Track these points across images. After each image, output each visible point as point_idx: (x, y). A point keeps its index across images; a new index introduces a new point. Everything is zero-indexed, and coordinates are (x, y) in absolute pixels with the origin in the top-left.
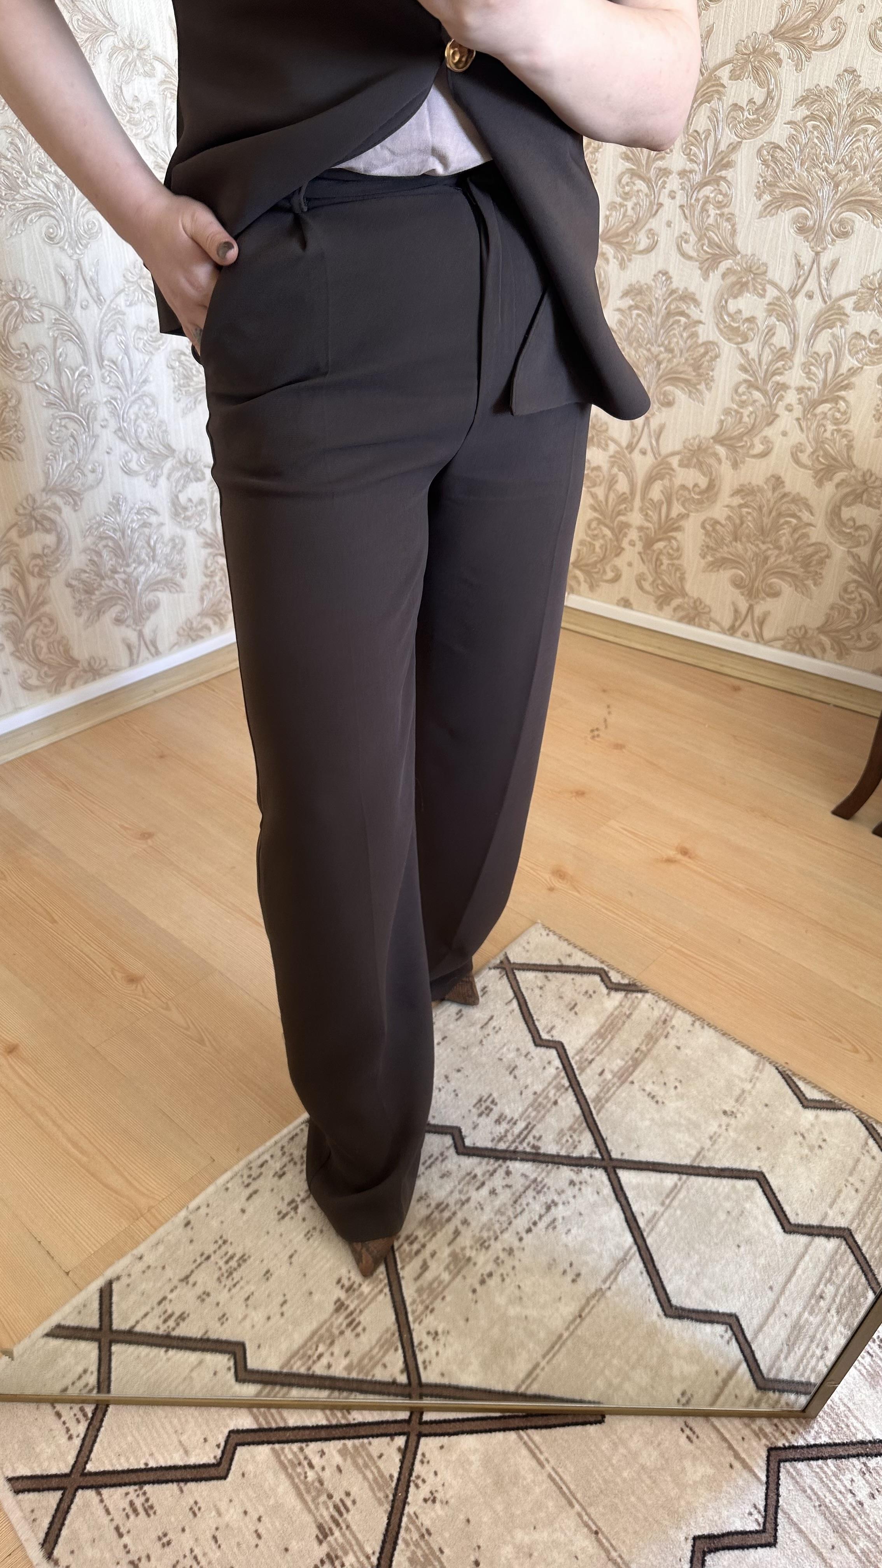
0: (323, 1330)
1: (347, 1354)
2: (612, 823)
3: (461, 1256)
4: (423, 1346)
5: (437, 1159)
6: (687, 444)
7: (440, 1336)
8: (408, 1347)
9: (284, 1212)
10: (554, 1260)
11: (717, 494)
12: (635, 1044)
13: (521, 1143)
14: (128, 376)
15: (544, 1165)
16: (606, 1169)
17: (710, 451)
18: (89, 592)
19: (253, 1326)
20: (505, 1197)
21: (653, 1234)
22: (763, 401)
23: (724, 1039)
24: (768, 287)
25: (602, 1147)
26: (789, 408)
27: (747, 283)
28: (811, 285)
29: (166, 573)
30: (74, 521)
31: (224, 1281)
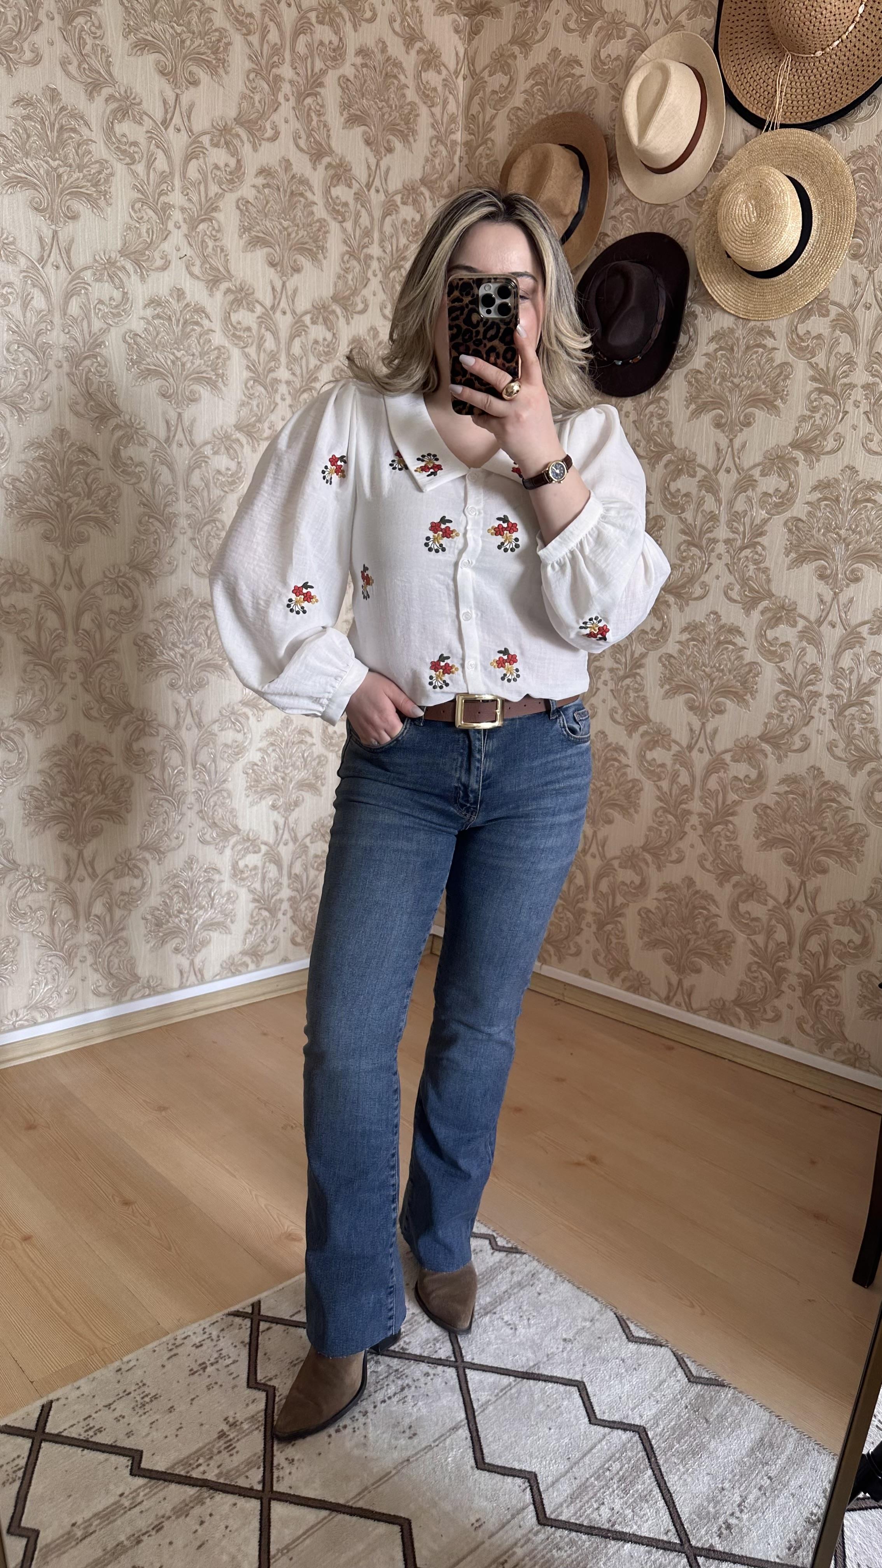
1: (220, 1466)
2: (539, 1133)
4: (281, 1466)
6: (624, 851)
7: (295, 1460)
10: (398, 1423)
11: (647, 890)
14: (213, 777)
17: (640, 856)
18: (159, 924)
19: (152, 1442)
21: (483, 1415)
22: (675, 822)
23: (579, 1291)
24: (673, 744)
26: (694, 828)
27: (657, 741)
28: (701, 743)
29: (220, 918)
30: (155, 872)
31: (137, 1409)
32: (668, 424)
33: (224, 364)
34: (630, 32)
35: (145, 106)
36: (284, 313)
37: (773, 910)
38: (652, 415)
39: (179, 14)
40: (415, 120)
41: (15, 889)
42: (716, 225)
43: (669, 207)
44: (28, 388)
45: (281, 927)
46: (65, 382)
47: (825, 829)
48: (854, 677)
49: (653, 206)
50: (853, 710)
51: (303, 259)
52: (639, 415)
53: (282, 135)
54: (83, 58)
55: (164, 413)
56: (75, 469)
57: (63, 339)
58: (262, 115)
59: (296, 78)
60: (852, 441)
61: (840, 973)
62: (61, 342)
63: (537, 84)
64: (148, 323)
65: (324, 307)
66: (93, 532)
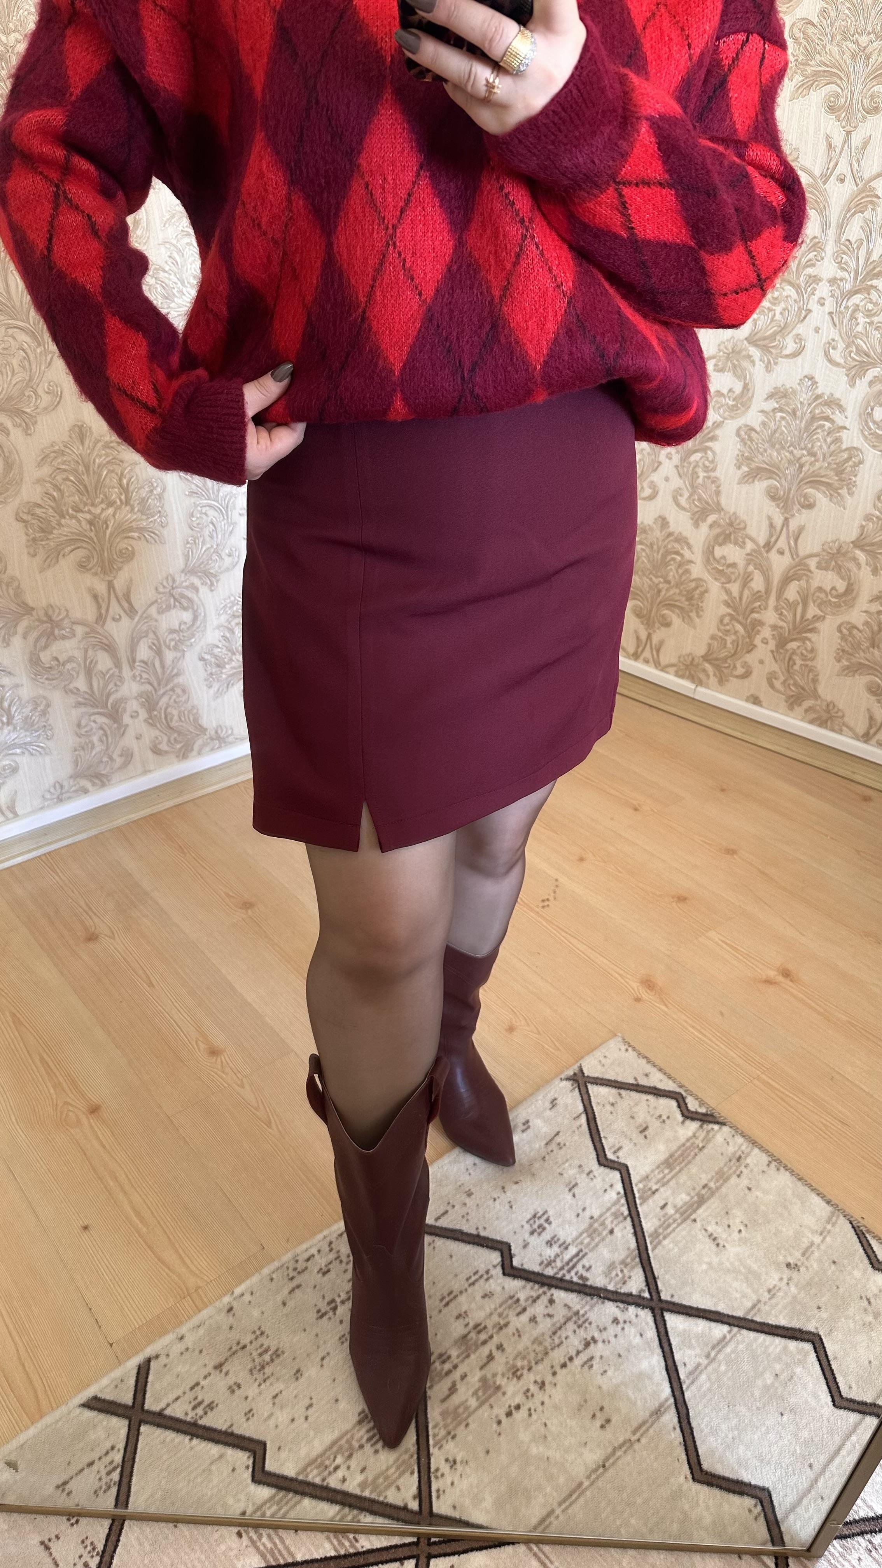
0: (343, 1442)
1: (363, 1470)
2: (712, 934)
3: (491, 1382)
4: (439, 1474)
5: (481, 1277)
6: (826, 547)
7: (458, 1466)
8: (424, 1472)
9: (323, 1311)
10: (586, 1401)
12: (704, 1179)
13: (569, 1271)
15: (589, 1298)
16: (653, 1310)
17: (850, 555)
18: (220, 665)
19: (277, 1426)
20: (545, 1325)
21: (693, 1388)
23: (799, 1184)
25: (652, 1286)
31: (255, 1372)
41: (32, 638)
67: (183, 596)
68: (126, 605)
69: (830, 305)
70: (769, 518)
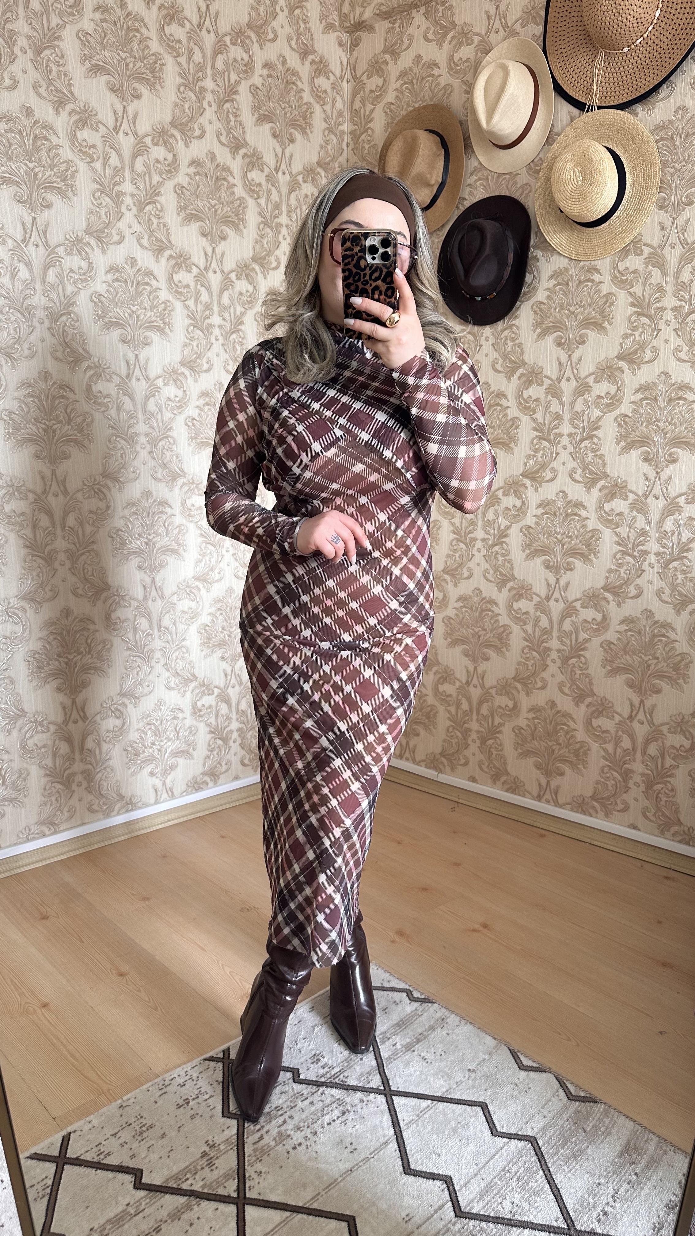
0: (192, 1166)
1: (203, 1179)
2: (442, 907)
3: (284, 1133)
4: (250, 1179)
6: (499, 682)
7: (262, 1174)
8: (241, 1178)
10: (342, 1141)
11: (519, 711)
12: (421, 1030)
14: (174, 636)
15: (346, 1091)
16: (385, 1095)
17: (512, 686)
18: (137, 754)
19: (150, 1162)
21: (408, 1131)
22: (538, 657)
23: (478, 1030)
24: (534, 596)
25: (386, 1083)
26: (554, 661)
27: (522, 595)
28: (556, 595)
29: (184, 747)
30: (134, 713)
31: (137, 1137)
32: (520, 345)
33: (170, 315)
34: (476, 39)
35: (100, 117)
36: (215, 272)
37: (620, 723)
38: (507, 339)
39: (124, 44)
40: (310, 117)
41: (23, 731)
42: (551, 187)
43: (513, 175)
44: (18, 341)
45: (232, 751)
46: (47, 335)
47: (658, 658)
48: (675, 538)
49: (500, 175)
50: (675, 564)
51: (227, 229)
52: (496, 339)
53: (208, 133)
54: (50, 82)
55: (124, 355)
56: (57, 402)
57: (44, 301)
58: (192, 119)
59: (216, 88)
60: (665, 351)
61: (673, 772)
62: (42, 303)
63: (405, 83)
64: (110, 285)
65: (245, 266)
66: (74, 451)
67: (117, 709)
68: (82, 714)
69: (483, 552)
70: (466, 667)
